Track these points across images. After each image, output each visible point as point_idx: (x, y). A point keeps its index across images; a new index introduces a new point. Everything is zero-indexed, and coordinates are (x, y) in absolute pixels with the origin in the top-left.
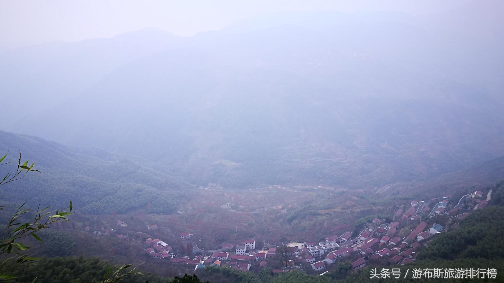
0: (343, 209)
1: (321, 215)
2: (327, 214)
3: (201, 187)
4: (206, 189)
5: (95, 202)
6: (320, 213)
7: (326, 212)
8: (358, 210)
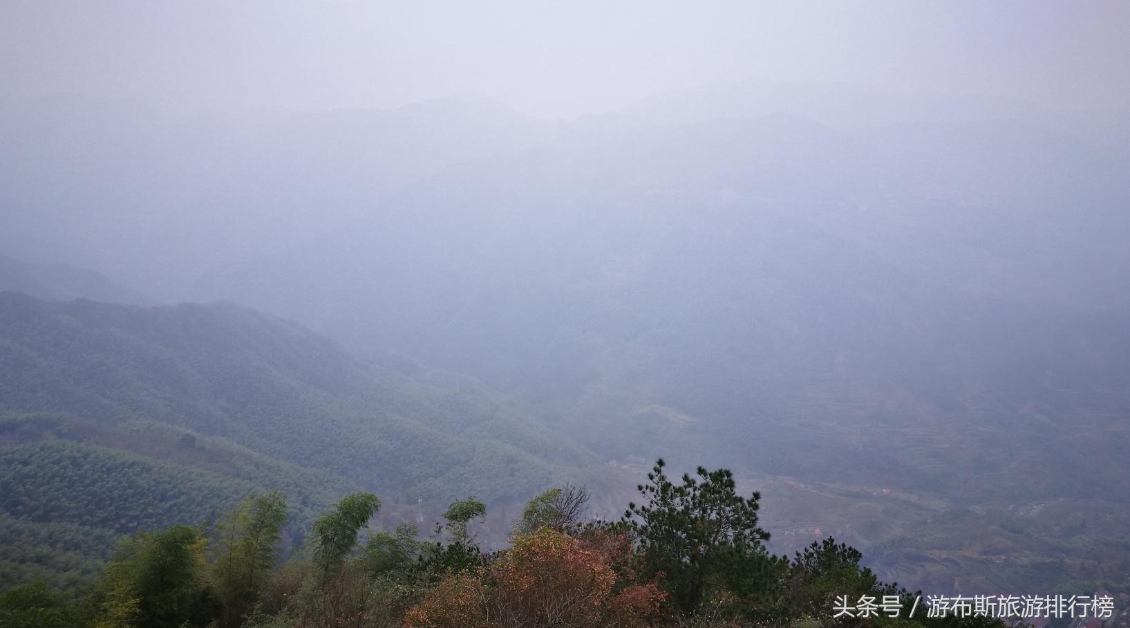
0: (985, 553)
1: (934, 561)
2: (947, 560)
3: (615, 461)
4: (624, 467)
5: (432, 479)
6: (931, 557)
7: (944, 556)
8: (1025, 561)
